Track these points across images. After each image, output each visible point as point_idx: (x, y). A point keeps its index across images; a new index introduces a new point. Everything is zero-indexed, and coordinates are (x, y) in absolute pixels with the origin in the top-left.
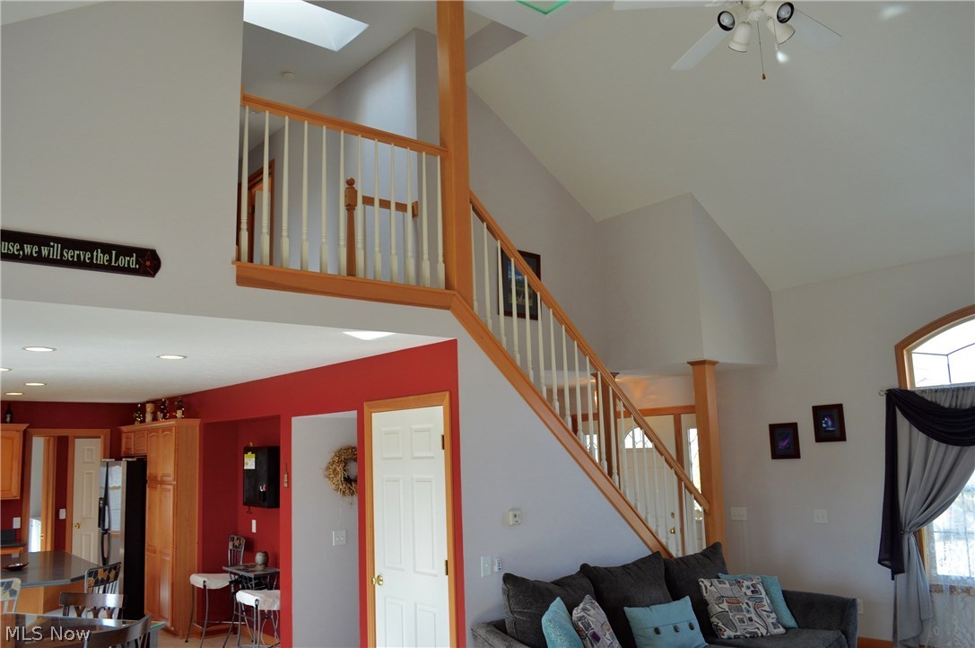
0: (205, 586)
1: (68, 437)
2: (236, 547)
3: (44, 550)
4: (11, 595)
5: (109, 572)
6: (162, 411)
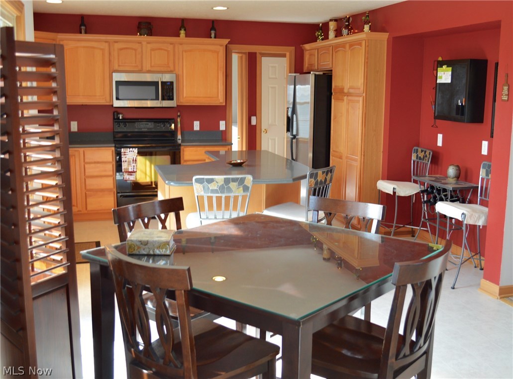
0: (394, 193)
1: (256, 53)
2: (420, 158)
3: (240, 149)
4: (244, 191)
5: (327, 175)
6: (347, 27)
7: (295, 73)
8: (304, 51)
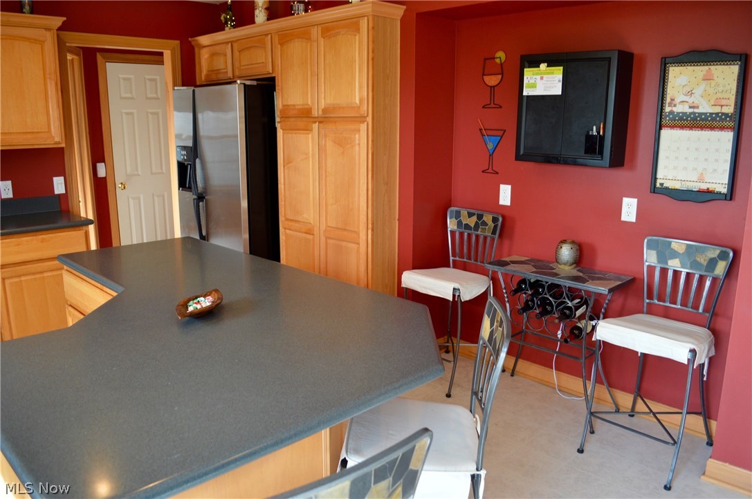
0: (455, 297)
7: (183, 86)
8: (196, 50)
